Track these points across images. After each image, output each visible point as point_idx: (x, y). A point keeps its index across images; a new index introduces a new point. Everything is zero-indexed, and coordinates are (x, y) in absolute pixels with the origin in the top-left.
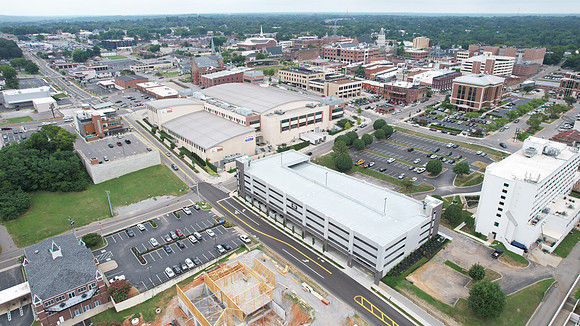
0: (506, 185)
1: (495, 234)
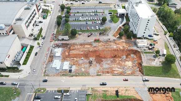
0: (149, 20)
1: (143, 36)
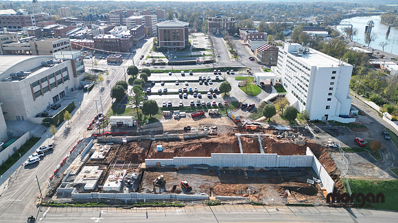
0: (334, 72)
1: (327, 116)
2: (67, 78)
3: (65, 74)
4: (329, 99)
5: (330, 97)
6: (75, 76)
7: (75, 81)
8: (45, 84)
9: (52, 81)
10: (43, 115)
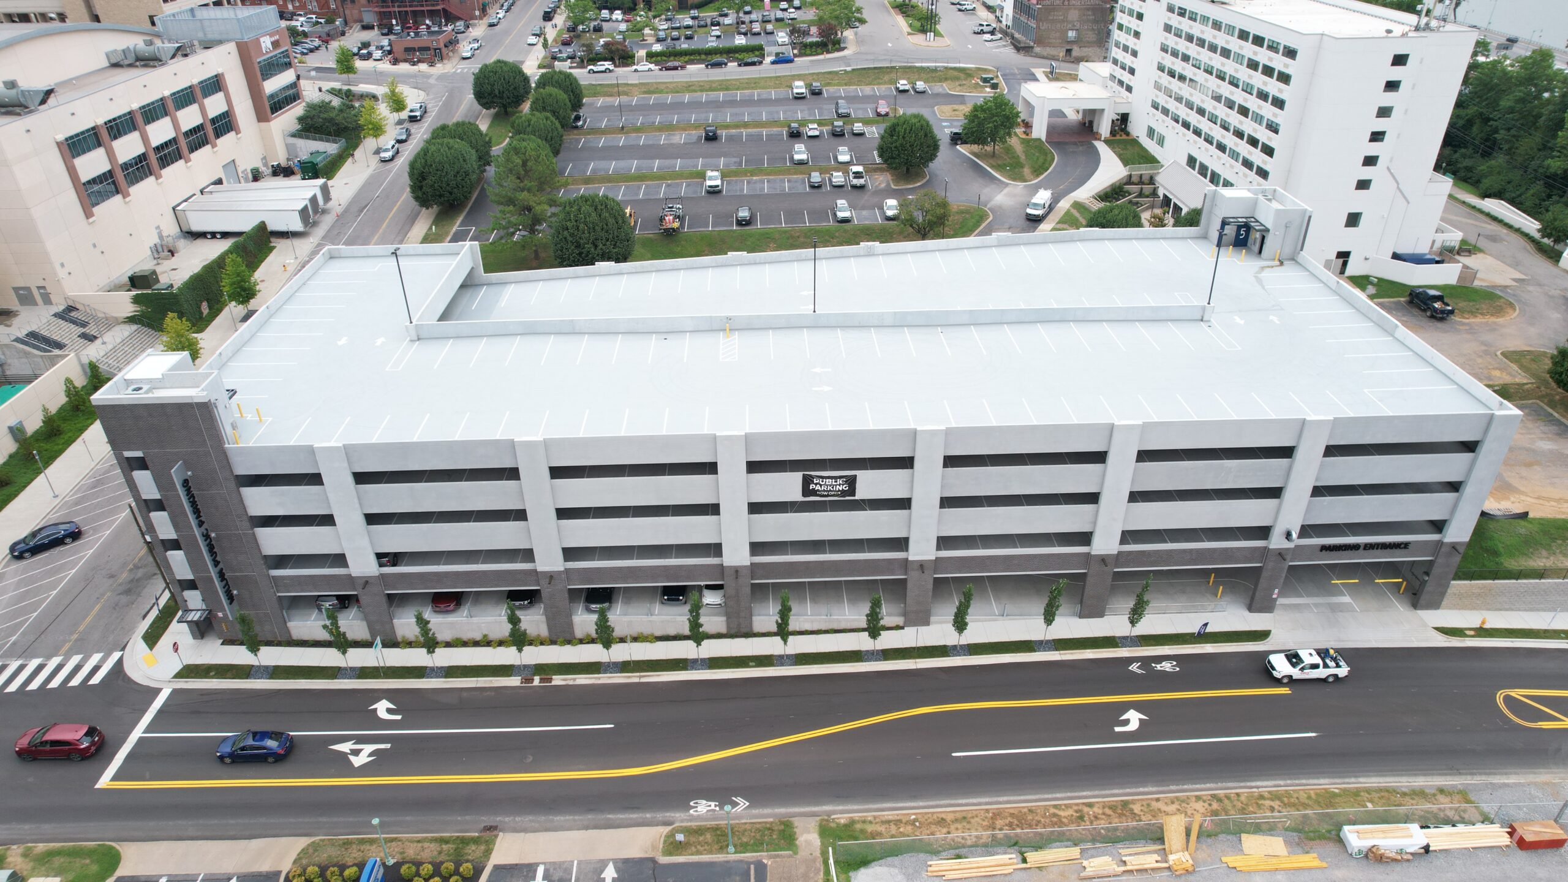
0: (1400, 60)
1: (1344, 256)
2: (224, 124)
3: (215, 105)
4: (1363, 185)
5: (1367, 173)
6: (262, 117)
7: (266, 140)
8: (128, 147)
9: (160, 132)
10: (136, 281)
